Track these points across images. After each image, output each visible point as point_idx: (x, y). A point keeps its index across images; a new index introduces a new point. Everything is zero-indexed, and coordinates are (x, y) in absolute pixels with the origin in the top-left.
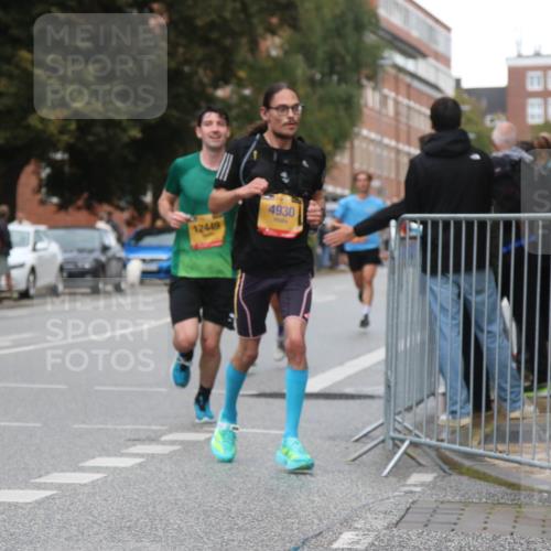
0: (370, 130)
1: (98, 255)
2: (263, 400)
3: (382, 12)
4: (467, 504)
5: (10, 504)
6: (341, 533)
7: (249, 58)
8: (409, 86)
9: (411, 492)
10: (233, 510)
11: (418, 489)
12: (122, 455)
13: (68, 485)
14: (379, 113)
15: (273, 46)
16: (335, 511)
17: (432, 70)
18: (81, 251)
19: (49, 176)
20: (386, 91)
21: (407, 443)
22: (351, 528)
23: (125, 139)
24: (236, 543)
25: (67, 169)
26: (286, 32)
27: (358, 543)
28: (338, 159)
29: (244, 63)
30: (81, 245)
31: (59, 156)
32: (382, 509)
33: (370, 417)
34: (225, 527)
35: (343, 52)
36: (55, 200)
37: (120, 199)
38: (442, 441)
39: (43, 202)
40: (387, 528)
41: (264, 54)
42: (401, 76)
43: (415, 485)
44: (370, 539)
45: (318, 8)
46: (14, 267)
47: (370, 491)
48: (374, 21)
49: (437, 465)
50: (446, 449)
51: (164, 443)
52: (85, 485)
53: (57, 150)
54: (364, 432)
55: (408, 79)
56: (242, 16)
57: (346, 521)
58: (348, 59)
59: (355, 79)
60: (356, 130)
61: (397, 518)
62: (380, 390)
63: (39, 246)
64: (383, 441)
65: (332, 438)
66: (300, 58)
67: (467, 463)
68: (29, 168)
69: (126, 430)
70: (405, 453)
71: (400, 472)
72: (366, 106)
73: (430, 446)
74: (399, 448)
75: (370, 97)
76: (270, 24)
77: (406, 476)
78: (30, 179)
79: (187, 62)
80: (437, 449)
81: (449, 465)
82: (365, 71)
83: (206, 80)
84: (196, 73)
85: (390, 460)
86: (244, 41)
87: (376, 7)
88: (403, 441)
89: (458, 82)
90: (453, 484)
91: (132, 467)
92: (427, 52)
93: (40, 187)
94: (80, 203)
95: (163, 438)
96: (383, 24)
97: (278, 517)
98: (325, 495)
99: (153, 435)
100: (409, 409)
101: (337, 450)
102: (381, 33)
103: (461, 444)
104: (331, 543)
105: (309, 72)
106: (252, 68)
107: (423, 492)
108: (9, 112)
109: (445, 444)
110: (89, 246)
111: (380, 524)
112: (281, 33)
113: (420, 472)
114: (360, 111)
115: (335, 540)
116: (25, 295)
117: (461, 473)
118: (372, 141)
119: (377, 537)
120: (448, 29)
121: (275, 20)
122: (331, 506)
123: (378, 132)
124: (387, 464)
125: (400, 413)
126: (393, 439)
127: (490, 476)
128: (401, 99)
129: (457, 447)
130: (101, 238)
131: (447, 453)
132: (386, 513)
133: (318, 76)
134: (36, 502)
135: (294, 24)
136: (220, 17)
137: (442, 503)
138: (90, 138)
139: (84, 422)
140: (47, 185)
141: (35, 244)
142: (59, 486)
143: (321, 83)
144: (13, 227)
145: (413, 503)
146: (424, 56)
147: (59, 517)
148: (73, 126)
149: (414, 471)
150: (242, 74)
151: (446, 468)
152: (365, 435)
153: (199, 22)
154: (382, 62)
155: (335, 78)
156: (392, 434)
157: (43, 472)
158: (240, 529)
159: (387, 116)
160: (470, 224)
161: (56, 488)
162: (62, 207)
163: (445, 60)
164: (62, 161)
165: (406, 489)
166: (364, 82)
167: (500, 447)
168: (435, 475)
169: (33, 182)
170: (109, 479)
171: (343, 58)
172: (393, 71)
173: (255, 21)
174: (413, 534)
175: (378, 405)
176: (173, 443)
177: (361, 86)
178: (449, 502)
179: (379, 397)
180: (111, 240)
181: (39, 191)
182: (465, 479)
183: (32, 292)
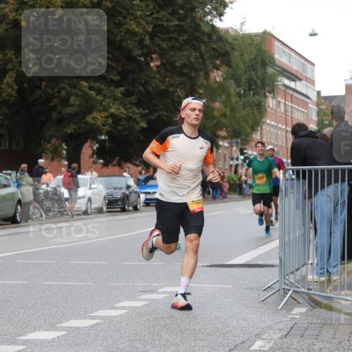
0: (271, 120)
1: (124, 190)
2: (214, 268)
3: (276, 56)
4: (324, 324)
5: (76, 328)
6: (255, 342)
7: (205, 82)
8: (292, 95)
9: (294, 318)
10: (197, 329)
11: (297, 317)
12: (137, 300)
13: (107, 317)
14: (276, 110)
15: (217, 76)
16: (252, 329)
17: (304, 87)
18: (115, 189)
19: (97, 148)
20: (279, 99)
21: (291, 291)
22: (261, 339)
23: (138, 128)
24: (198, 348)
25: (107, 144)
26: (224, 68)
27: (264, 346)
28: (254, 136)
29: (202, 85)
30: (116, 186)
31: (103, 137)
32: (278, 328)
33: (272, 277)
34: (193, 339)
35: (255, 79)
36: (101, 161)
37: (136, 160)
38: (311, 290)
39: (95, 163)
40: (281, 338)
41: (213, 81)
42: (288, 91)
43: (296, 315)
44: (271, 345)
45: (242, 55)
46: (80, 198)
47: (271, 318)
48: (272, 61)
49: (308, 303)
50: (313, 294)
51: (160, 293)
52: (117, 316)
53: (102, 135)
54: (268, 285)
55: (291, 92)
56: (200, 60)
57: (258, 334)
58: (259, 82)
59: (263, 92)
60: (264, 120)
61: (286, 333)
62: (277, 262)
63: (93, 186)
64: (278, 290)
65: (251, 289)
66: (232, 81)
67: (324, 301)
68: (87, 145)
69: (139, 286)
70: (291, 296)
71: (288, 307)
72: (269, 107)
73: (303, 293)
74: (287, 294)
75: (271, 102)
76: (216, 64)
77: (291, 310)
78: (87, 150)
79: (171, 85)
80: (308, 294)
81: (315, 303)
82: (267, 88)
83: (181, 95)
84: (176, 91)
85: (283, 301)
86: (202, 73)
87: (274, 54)
88: (289, 290)
89: (319, 93)
90: (317, 313)
91: (142, 306)
92: (301, 78)
93: (93, 154)
94: (114, 162)
95: (160, 290)
96: (277, 63)
97: (221, 333)
98: (246, 320)
99: (154, 289)
100: (293, 273)
101: (254, 295)
102: (276, 68)
103: (320, 292)
104: (249, 347)
105: (238, 90)
106: (206, 88)
107: (300, 318)
108: (76, 114)
109: (312, 292)
110: (119, 186)
111: (277, 336)
112: (222, 69)
113: (299, 307)
114: (266, 110)
115: (251, 346)
116: (86, 213)
117: (321, 308)
118: (272, 126)
119: (275, 343)
120: (313, 65)
121: (218, 62)
122: (250, 327)
123: (276, 121)
124: (281, 303)
125: (287, 275)
126: (284, 289)
127: (337, 309)
128: (287, 103)
129: (318, 293)
130: (126, 181)
131: (314, 297)
132: (280, 330)
133: (242, 92)
134: (90, 326)
135: (228, 64)
136: (188, 61)
137: (311, 324)
138: (119, 128)
139: (116, 282)
140: (97, 153)
141: (90, 185)
142: (103, 318)
143: (244, 95)
144: (79, 176)
145: (295, 324)
146: (300, 80)
147: (102, 334)
148: (110, 121)
149: (296, 307)
150: (201, 91)
151: (313, 304)
152: (269, 287)
153: (177, 64)
154: (277, 83)
155: (252, 92)
156: (283, 287)
157: (94, 310)
158: (200, 340)
159: (280, 112)
160: (323, 171)
161: (101, 319)
162: (105, 165)
163: (312, 82)
164: (105, 140)
165: (292, 316)
166: (267, 94)
167: (343, 293)
168: (307, 308)
169: (90, 151)
170: (130, 313)
171: (256, 82)
172: (283, 88)
173: (208, 62)
174: (295, 341)
175: (276, 270)
176: (164, 293)
177: (266, 97)
178: (314, 323)
179: (277, 266)
180: (131, 182)
181: (93, 157)
182: (323, 311)
183: (89, 211)
